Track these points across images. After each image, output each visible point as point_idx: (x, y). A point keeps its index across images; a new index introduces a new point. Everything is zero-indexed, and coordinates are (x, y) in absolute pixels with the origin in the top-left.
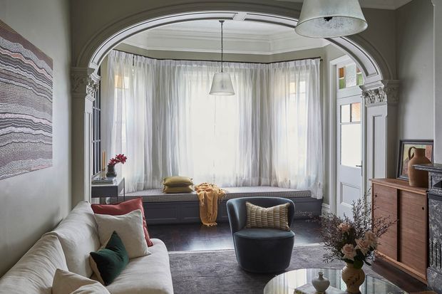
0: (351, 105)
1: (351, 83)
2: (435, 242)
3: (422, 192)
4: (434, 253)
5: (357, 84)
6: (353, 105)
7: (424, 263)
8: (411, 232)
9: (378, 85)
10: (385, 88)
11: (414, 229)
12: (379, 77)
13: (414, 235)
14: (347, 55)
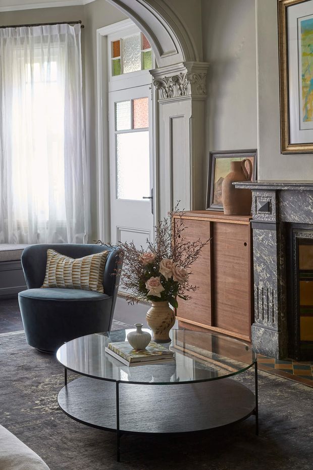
0: (133, 101)
1: (132, 66)
2: (260, 287)
3: (244, 221)
4: (260, 302)
5: (143, 68)
6: (136, 102)
7: (247, 319)
8: (230, 280)
9: (178, 69)
10: (188, 74)
11: (234, 276)
12: (180, 57)
13: (234, 284)
14: (130, 19)
